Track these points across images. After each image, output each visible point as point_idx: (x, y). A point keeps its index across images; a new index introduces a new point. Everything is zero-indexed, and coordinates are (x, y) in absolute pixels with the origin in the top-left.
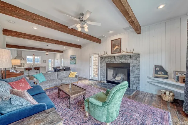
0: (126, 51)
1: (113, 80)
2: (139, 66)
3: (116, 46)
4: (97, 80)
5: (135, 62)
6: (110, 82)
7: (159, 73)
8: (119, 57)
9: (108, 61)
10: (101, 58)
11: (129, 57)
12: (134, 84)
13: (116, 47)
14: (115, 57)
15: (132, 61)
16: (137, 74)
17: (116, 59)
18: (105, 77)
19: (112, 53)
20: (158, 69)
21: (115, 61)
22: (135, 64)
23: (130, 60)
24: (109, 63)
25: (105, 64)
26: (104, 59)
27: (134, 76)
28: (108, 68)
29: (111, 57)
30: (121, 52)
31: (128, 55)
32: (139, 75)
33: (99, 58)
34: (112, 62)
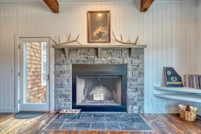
0: (120, 40)
1: (88, 103)
2: (143, 69)
3: (98, 27)
4: (46, 109)
5: (136, 61)
6: (84, 109)
7: (172, 78)
8: (105, 52)
9: (78, 58)
10: (59, 52)
11: (126, 51)
12: (135, 104)
13: (99, 30)
14: (99, 50)
15: (131, 59)
16: (139, 85)
17: (99, 55)
18: (71, 98)
19: (89, 42)
20: (169, 73)
21: (96, 59)
22: (136, 66)
23: (128, 58)
24: (82, 63)
25: (71, 66)
26: (67, 55)
27: (135, 88)
28: (77, 77)
29: (88, 49)
30: (109, 41)
31: (125, 49)
32: (143, 85)
33: (52, 50)
34: (89, 63)
